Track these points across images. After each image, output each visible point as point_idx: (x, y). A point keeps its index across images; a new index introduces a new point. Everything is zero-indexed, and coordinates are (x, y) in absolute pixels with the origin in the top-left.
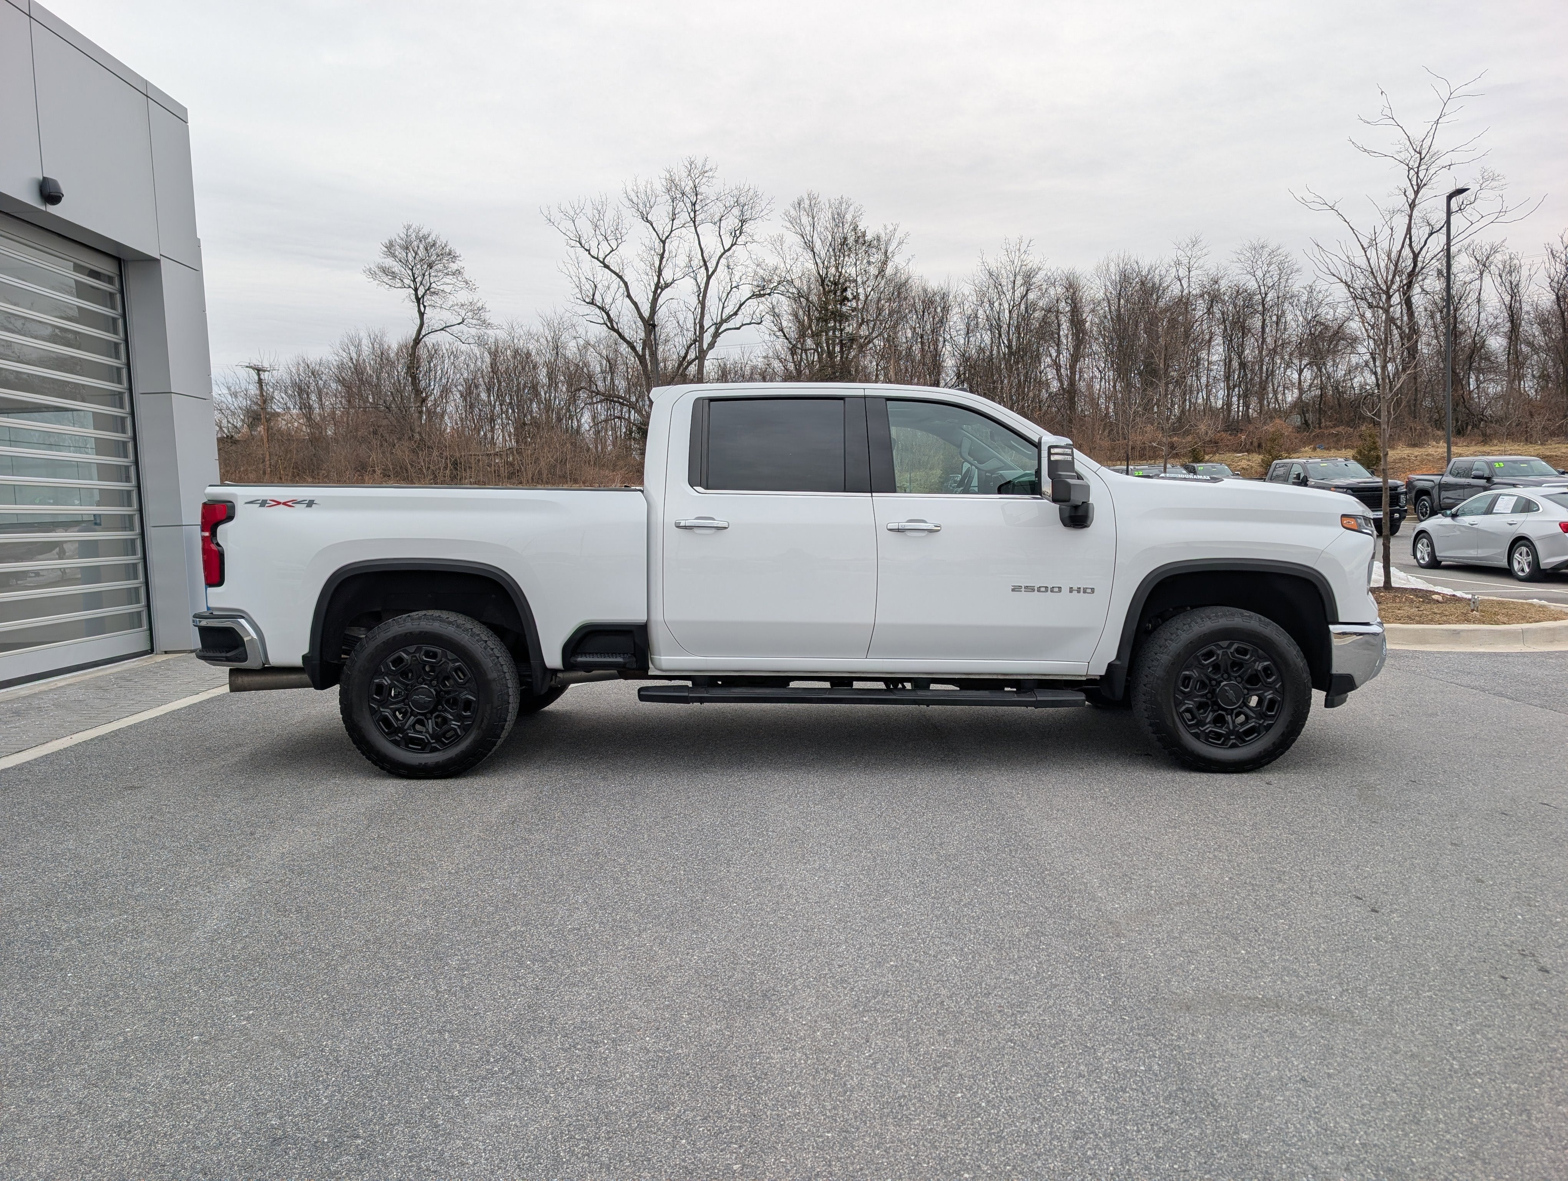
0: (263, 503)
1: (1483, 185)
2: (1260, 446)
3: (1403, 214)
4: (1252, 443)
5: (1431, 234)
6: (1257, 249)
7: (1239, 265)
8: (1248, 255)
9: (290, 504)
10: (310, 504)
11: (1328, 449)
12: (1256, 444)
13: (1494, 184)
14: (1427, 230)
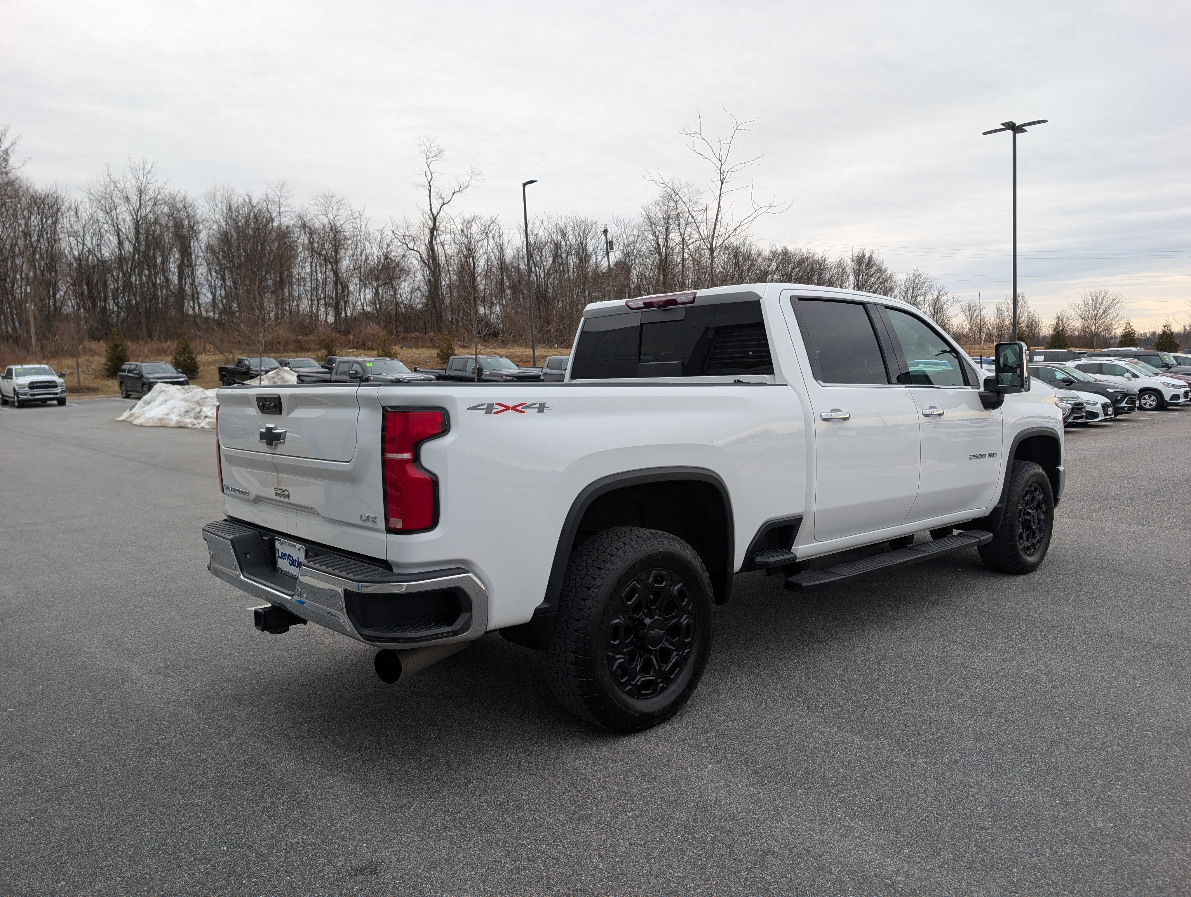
0: (489, 409)
1: (473, 177)
2: (363, 344)
3: (425, 188)
4: (358, 343)
5: (443, 204)
6: (329, 198)
7: (317, 208)
8: (322, 201)
9: (519, 408)
10: (542, 408)
11: (411, 348)
12: (361, 343)
13: (478, 177)
14: (440, 202)
